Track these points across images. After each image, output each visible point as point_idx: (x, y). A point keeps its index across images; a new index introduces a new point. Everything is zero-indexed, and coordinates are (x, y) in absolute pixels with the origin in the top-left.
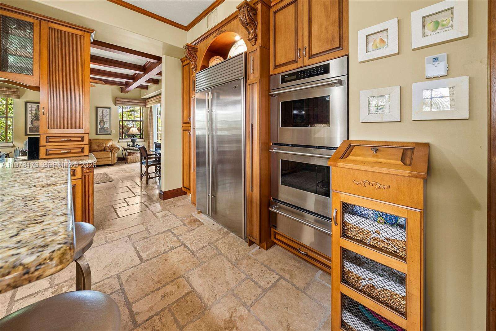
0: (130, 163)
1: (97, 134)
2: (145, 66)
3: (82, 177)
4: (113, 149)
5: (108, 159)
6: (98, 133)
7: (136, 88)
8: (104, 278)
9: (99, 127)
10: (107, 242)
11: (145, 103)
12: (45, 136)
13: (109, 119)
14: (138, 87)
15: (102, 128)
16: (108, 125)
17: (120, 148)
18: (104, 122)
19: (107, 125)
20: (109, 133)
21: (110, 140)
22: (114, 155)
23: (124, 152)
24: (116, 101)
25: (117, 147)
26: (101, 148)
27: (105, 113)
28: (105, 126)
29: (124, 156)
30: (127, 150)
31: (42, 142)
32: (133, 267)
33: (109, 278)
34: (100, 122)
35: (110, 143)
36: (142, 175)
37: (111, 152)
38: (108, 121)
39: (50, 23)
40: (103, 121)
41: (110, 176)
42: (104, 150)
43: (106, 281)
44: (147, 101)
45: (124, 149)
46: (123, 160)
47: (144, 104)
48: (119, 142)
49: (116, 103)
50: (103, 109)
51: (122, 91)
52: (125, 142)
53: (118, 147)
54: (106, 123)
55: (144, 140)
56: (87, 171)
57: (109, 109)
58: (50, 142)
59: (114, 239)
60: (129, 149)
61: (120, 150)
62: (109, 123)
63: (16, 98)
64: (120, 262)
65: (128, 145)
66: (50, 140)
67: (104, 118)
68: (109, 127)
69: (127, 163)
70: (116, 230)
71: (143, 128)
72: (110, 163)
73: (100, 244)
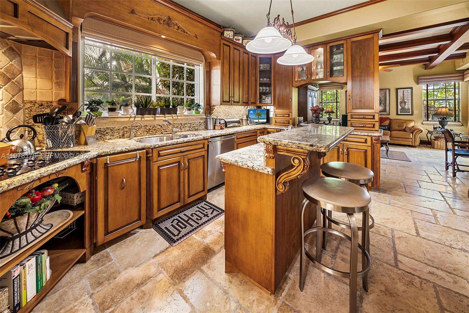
0: (437, 149)
1: (397, 114)
2: (451, 32)
3: (371, 145)
4: (413, 130)
5: (409, 140)
6: (399, 113)
7: (445, 60)
8: (381, 224)
9: (400, 107)
10: (390, 204)
11: (463, 76)
12: (351, 114)
13: (410, 99)
14: (448, 58)
15: (403, 109)
16: (410, 105)
17: (423, 130)
18: (405, 103)
19: (408, 106)
20: (411, 113)
21: (411, 121)
22: (415, 137)
23: (429, 135)
24: (418, 79)
25: (418, 129)
26: (401, 128)
27: (405, 94)
28: (406, 107)
29: (430, 140)
30: (433, 134)
31: (349, 118)
32: (407, 233)
33: (385, 226)
34: (401, 103)
35: (411, 124)
36: (448, 164)
37: (412, 133)
38: (409, 101)
39: (352, 39)
40: (403, 102)
41: (408, 156)
42: (404, 130)
43: (382, 227)
44: (465, 73)
45: (429, 132)
46: (427, 144)
47: (461, 78)
48: (422, 124)
49: (418, 82)
50: (403, 90)
51: (426, 67)
52: (430, 124)
53: (420, 129)
54: (407, 104)
55: (461, 124)
56: (375, 142)
57: (410, 89)
58: (353, 118)
59: (397, 205)
60: (437, 133)
61: (424, 132)
62: (410, 103)
63: (341, 89)
64: (397, 223)
65: (434, 128)
66: (353, 117)
67: (405, 98)
68: (410, 108)
69: (434, 148)
70: (400, 200)
71: (459, 107)
72: (410, 144)
73: (384, 202)
